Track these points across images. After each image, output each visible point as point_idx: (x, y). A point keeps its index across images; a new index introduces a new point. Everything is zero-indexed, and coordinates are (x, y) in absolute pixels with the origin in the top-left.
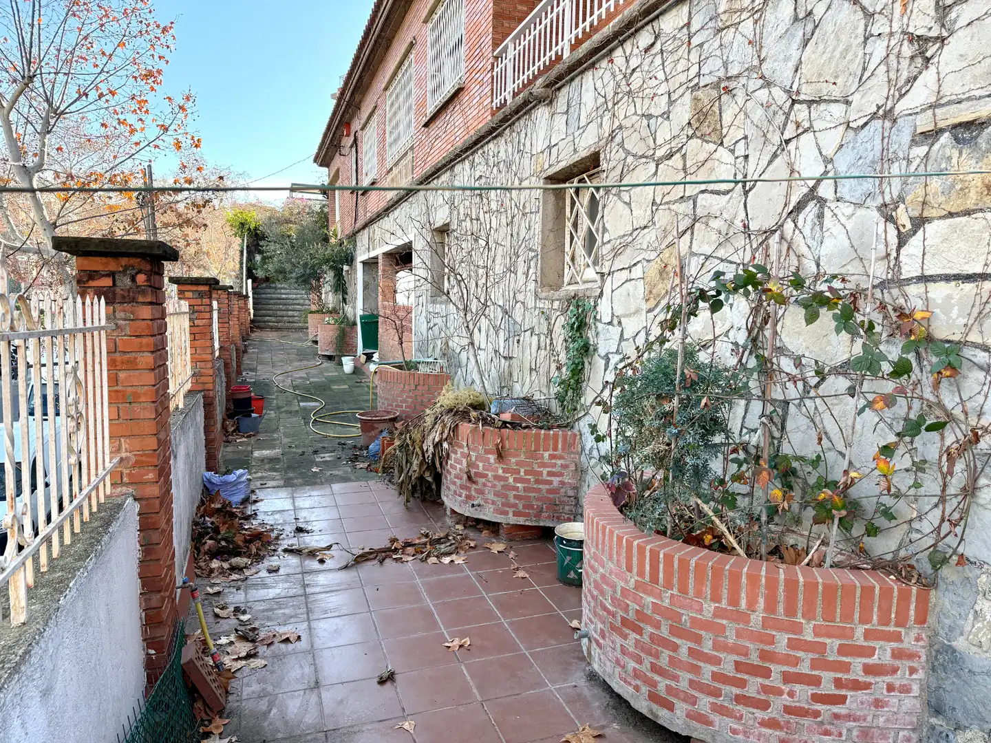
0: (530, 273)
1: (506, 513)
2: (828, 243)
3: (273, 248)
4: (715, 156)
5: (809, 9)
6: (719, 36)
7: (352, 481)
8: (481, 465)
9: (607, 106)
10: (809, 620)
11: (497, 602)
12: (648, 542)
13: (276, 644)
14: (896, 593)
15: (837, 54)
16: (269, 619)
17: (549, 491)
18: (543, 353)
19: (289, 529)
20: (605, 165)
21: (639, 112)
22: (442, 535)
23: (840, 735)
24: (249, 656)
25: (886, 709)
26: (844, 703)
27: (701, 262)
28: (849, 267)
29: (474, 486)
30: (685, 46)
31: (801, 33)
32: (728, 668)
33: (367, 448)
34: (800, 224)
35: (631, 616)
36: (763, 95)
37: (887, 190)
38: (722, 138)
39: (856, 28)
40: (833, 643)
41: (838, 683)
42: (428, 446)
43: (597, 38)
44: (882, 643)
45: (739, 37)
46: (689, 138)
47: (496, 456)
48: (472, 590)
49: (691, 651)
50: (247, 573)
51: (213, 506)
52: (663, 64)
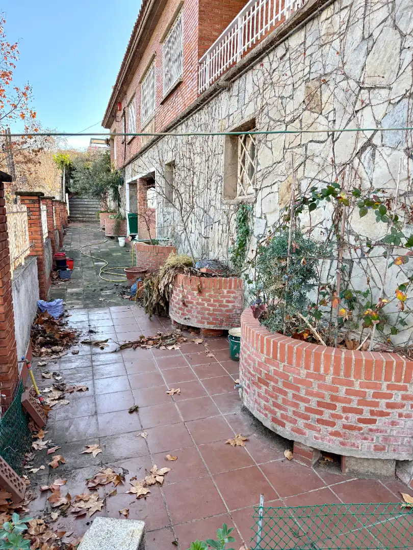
0: (218, 189)
1: (203, 323)
2: (377, 170)
3: (79, 175)
4: (318, 121)
5: (371, 32)
6: (321, 50)
7: (122, 305)
8: (189, 297)
9: (260, 92)
10: (357, 380)
11: (196, 370)
12: (273, 338)
13: (75, 392)
14: (405, 365)
15: (385, 59)
16: (72, 379)
17: (227, 311)
18: (225, 235)
19: (85, 331)
20: (259, 126)
21: (277, 95)
22: (169, 334)
23: (373, 440)
24: (59, 399)
25: (398, 426)
26: (375, 423)
27: (309, 182)
28: (388, 184)
29: (186, 309)
30: (302, 55)
31: (366, 47)
32: (313, 404)
33: (130, 287)
34: (362, 160)
35: (263, 376)
36: (344, 84)
37: (410, 140)
38: (321, 110)
39: (396, 44)
40: (370, 392)
41: (372, 413)
42: (161, 286)
43: (254, 51)
44: (396, 391)
45: (332, 50)
46: (304, 110)
47: (197, 292)
48: (183, 363)
49: (294, 396)
50: (61, 354)
51: (43, 318)
52: (290, 66)
